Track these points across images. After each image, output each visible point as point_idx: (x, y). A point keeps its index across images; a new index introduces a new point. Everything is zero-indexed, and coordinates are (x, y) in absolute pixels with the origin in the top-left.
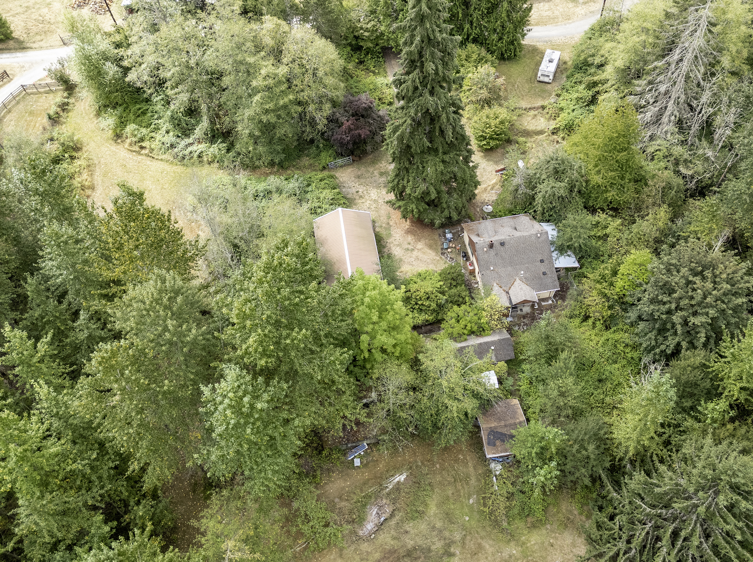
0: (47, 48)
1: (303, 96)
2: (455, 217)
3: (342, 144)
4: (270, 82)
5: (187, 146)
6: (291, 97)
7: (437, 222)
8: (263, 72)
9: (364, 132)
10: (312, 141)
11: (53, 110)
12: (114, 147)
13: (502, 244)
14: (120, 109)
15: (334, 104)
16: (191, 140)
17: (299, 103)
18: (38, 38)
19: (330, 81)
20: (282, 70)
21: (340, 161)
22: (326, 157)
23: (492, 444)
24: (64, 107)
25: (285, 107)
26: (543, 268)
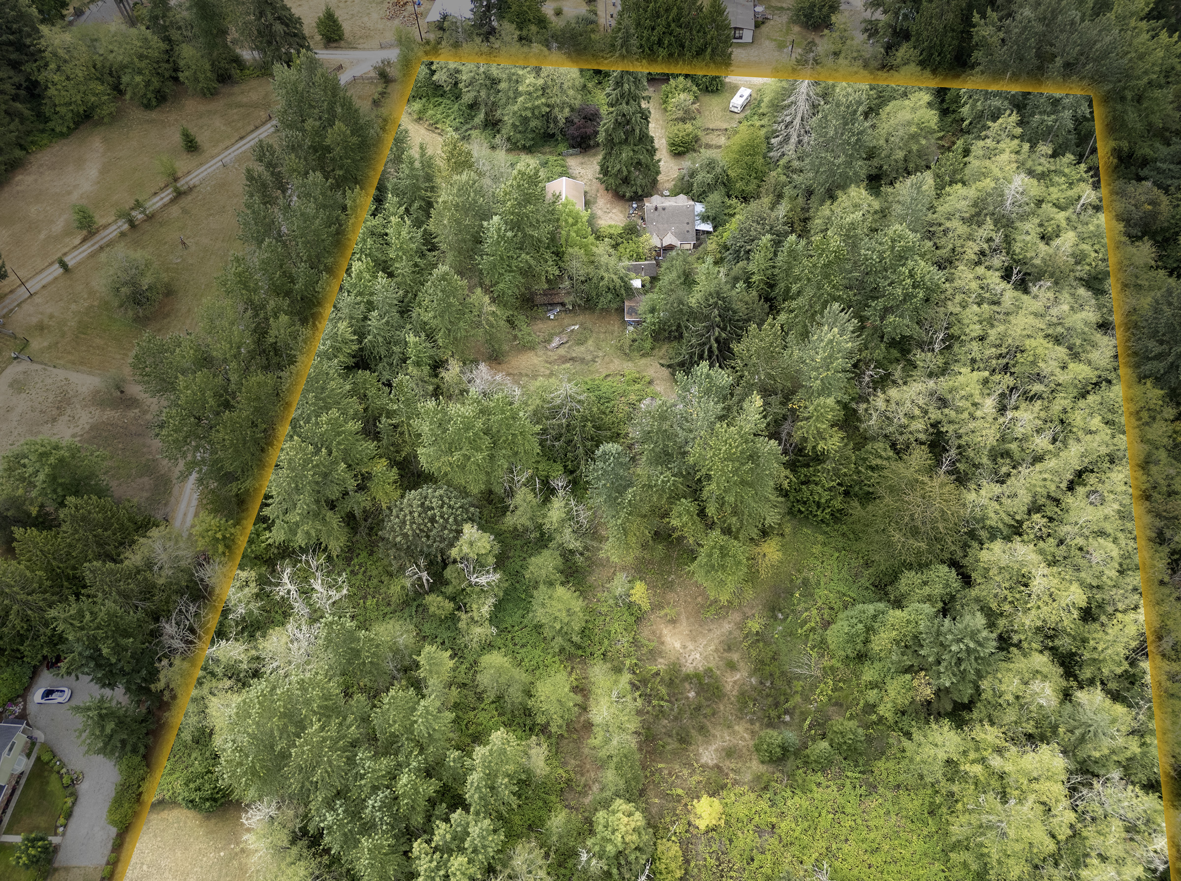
0: (368, 49)
1: (552, 101)
2: (640, 193)
3: (573, 138)
4: (531, 88)
5: (466, 131)
6: (543, 100)
7: (628, 195)
8: (527, 81)
9: (589, 131)
10: (554, 135)
11: (376, 96)
12: (417, 127)
13: (664, 209)
14: (424, 100)
15: (572, 110)
16: (469, 126)
17: (548, 106)
18: (361, 41)
19: (571, 92)
20: (540, 82)
21: (571, 151)
22: (562, 148)
23: (630, 314)
24: (383, 94)
25: (538, 107)
26: (688, 228)
